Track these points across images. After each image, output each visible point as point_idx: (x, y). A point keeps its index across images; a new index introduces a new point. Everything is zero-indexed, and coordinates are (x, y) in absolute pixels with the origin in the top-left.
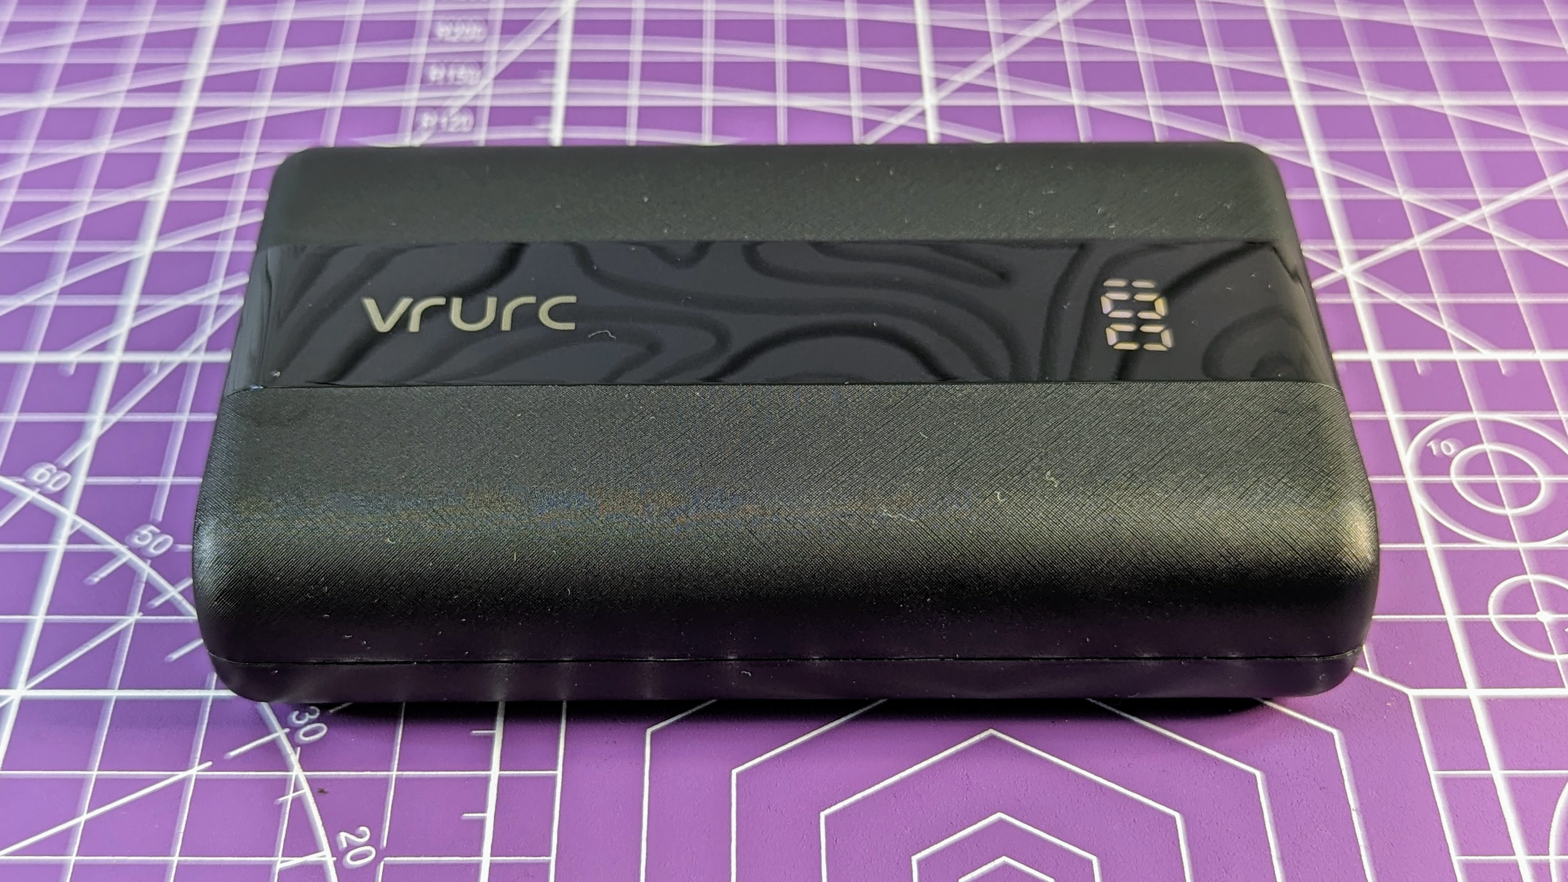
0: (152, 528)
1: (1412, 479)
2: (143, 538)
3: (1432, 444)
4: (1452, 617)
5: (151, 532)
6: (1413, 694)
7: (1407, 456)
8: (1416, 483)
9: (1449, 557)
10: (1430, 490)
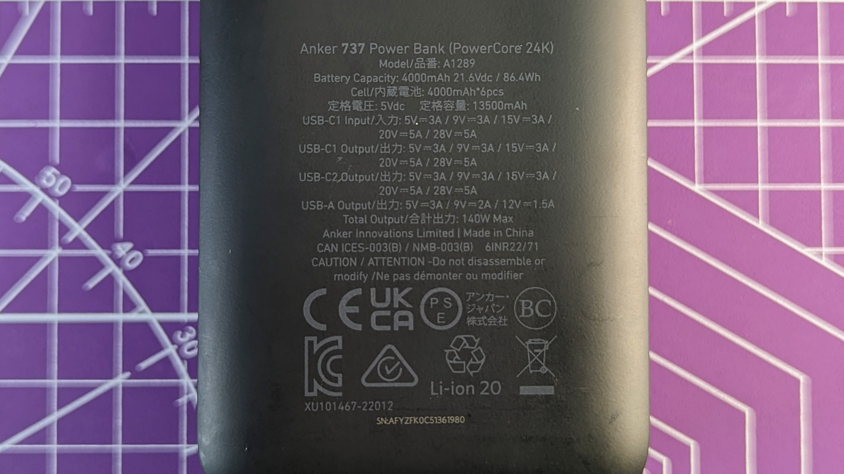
0: (54, 170)
2: (49, 180)
5: (54, 174)
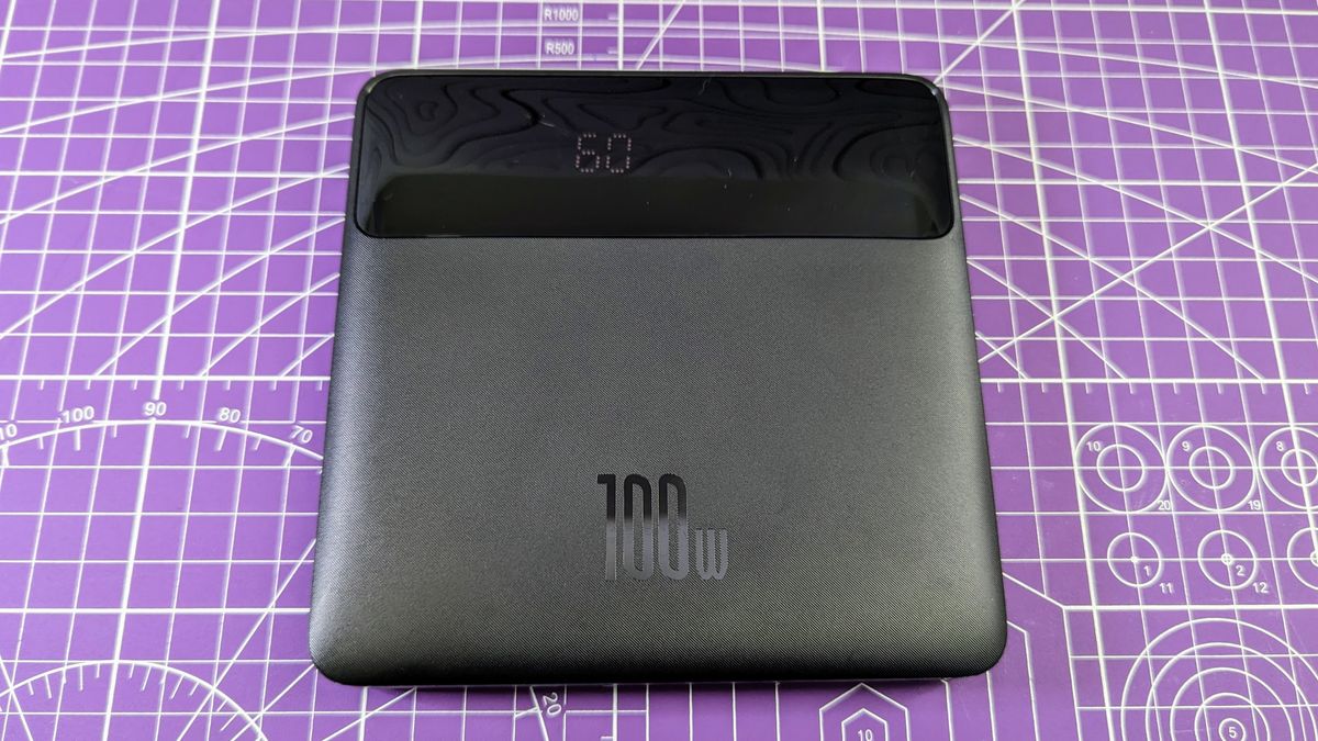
1: (1076, 468)
3: (1089, 443)
4: (1088, 560)
6: (1065, 608)
7: (1075, 453)
8: (1079, 470)
9: (1091, 519)
10: (1085, 474)
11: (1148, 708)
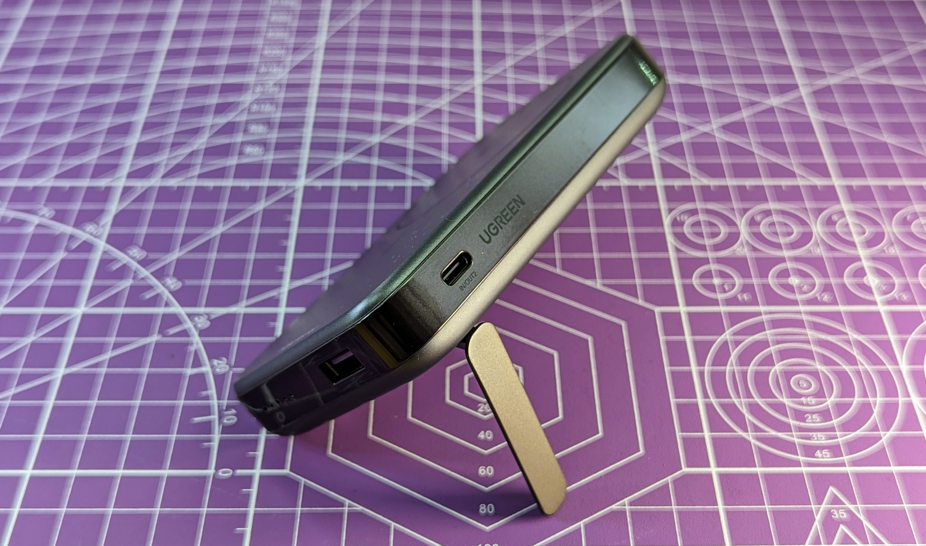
0: (138, 249)
1: (667, 229)
3: (677, 216)
4: (677, 281)
6: (656, 309)
7: (667, 221)
8: (669, 231)
9: (679, 259)
10: (675, 234)
11: (728, 368)
